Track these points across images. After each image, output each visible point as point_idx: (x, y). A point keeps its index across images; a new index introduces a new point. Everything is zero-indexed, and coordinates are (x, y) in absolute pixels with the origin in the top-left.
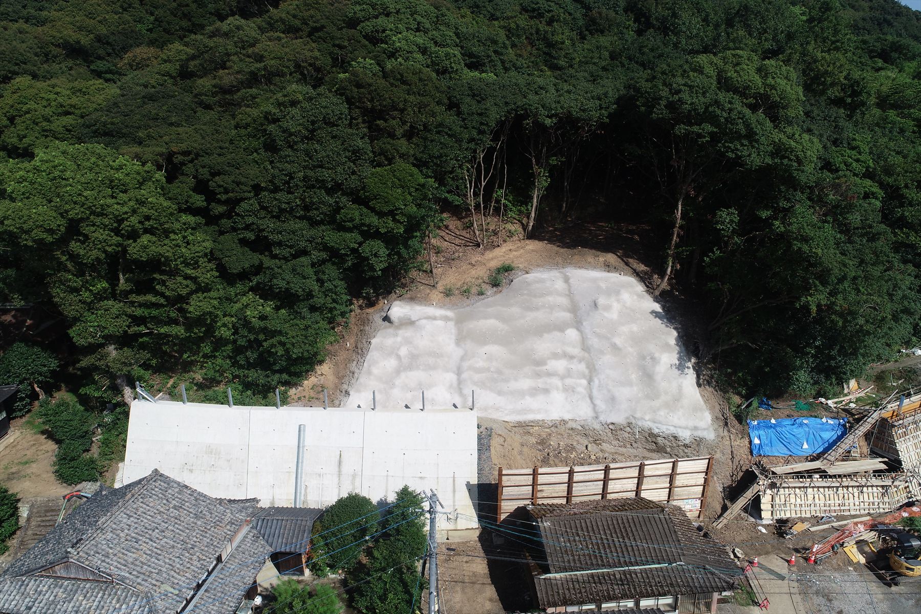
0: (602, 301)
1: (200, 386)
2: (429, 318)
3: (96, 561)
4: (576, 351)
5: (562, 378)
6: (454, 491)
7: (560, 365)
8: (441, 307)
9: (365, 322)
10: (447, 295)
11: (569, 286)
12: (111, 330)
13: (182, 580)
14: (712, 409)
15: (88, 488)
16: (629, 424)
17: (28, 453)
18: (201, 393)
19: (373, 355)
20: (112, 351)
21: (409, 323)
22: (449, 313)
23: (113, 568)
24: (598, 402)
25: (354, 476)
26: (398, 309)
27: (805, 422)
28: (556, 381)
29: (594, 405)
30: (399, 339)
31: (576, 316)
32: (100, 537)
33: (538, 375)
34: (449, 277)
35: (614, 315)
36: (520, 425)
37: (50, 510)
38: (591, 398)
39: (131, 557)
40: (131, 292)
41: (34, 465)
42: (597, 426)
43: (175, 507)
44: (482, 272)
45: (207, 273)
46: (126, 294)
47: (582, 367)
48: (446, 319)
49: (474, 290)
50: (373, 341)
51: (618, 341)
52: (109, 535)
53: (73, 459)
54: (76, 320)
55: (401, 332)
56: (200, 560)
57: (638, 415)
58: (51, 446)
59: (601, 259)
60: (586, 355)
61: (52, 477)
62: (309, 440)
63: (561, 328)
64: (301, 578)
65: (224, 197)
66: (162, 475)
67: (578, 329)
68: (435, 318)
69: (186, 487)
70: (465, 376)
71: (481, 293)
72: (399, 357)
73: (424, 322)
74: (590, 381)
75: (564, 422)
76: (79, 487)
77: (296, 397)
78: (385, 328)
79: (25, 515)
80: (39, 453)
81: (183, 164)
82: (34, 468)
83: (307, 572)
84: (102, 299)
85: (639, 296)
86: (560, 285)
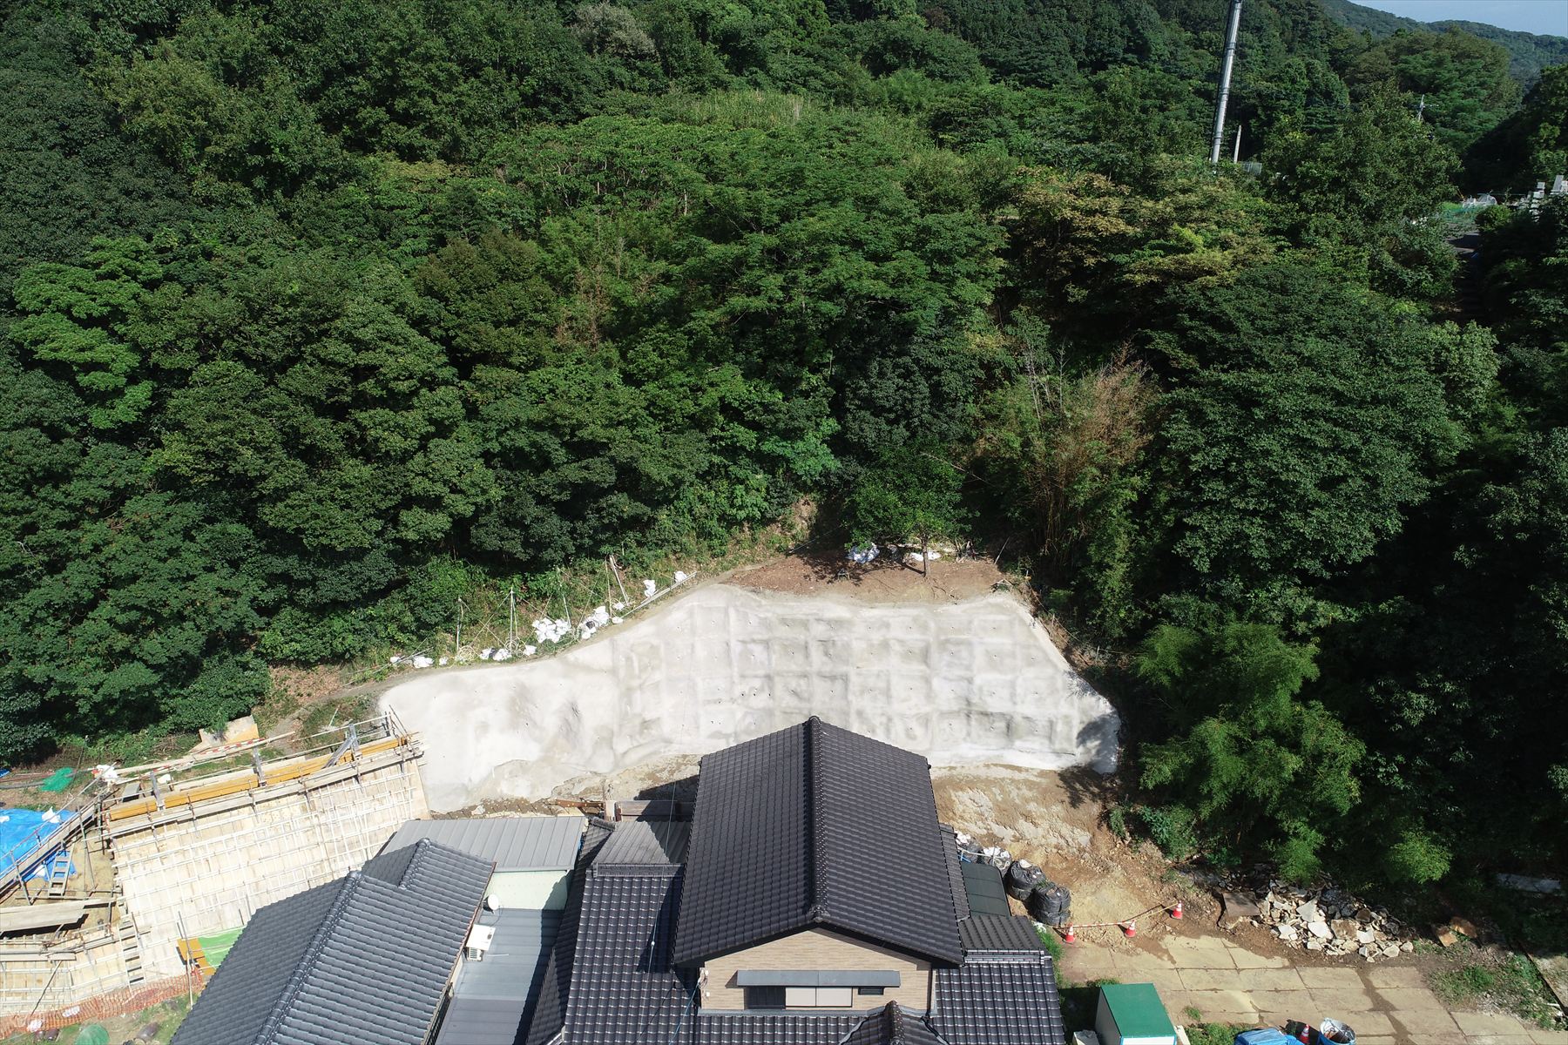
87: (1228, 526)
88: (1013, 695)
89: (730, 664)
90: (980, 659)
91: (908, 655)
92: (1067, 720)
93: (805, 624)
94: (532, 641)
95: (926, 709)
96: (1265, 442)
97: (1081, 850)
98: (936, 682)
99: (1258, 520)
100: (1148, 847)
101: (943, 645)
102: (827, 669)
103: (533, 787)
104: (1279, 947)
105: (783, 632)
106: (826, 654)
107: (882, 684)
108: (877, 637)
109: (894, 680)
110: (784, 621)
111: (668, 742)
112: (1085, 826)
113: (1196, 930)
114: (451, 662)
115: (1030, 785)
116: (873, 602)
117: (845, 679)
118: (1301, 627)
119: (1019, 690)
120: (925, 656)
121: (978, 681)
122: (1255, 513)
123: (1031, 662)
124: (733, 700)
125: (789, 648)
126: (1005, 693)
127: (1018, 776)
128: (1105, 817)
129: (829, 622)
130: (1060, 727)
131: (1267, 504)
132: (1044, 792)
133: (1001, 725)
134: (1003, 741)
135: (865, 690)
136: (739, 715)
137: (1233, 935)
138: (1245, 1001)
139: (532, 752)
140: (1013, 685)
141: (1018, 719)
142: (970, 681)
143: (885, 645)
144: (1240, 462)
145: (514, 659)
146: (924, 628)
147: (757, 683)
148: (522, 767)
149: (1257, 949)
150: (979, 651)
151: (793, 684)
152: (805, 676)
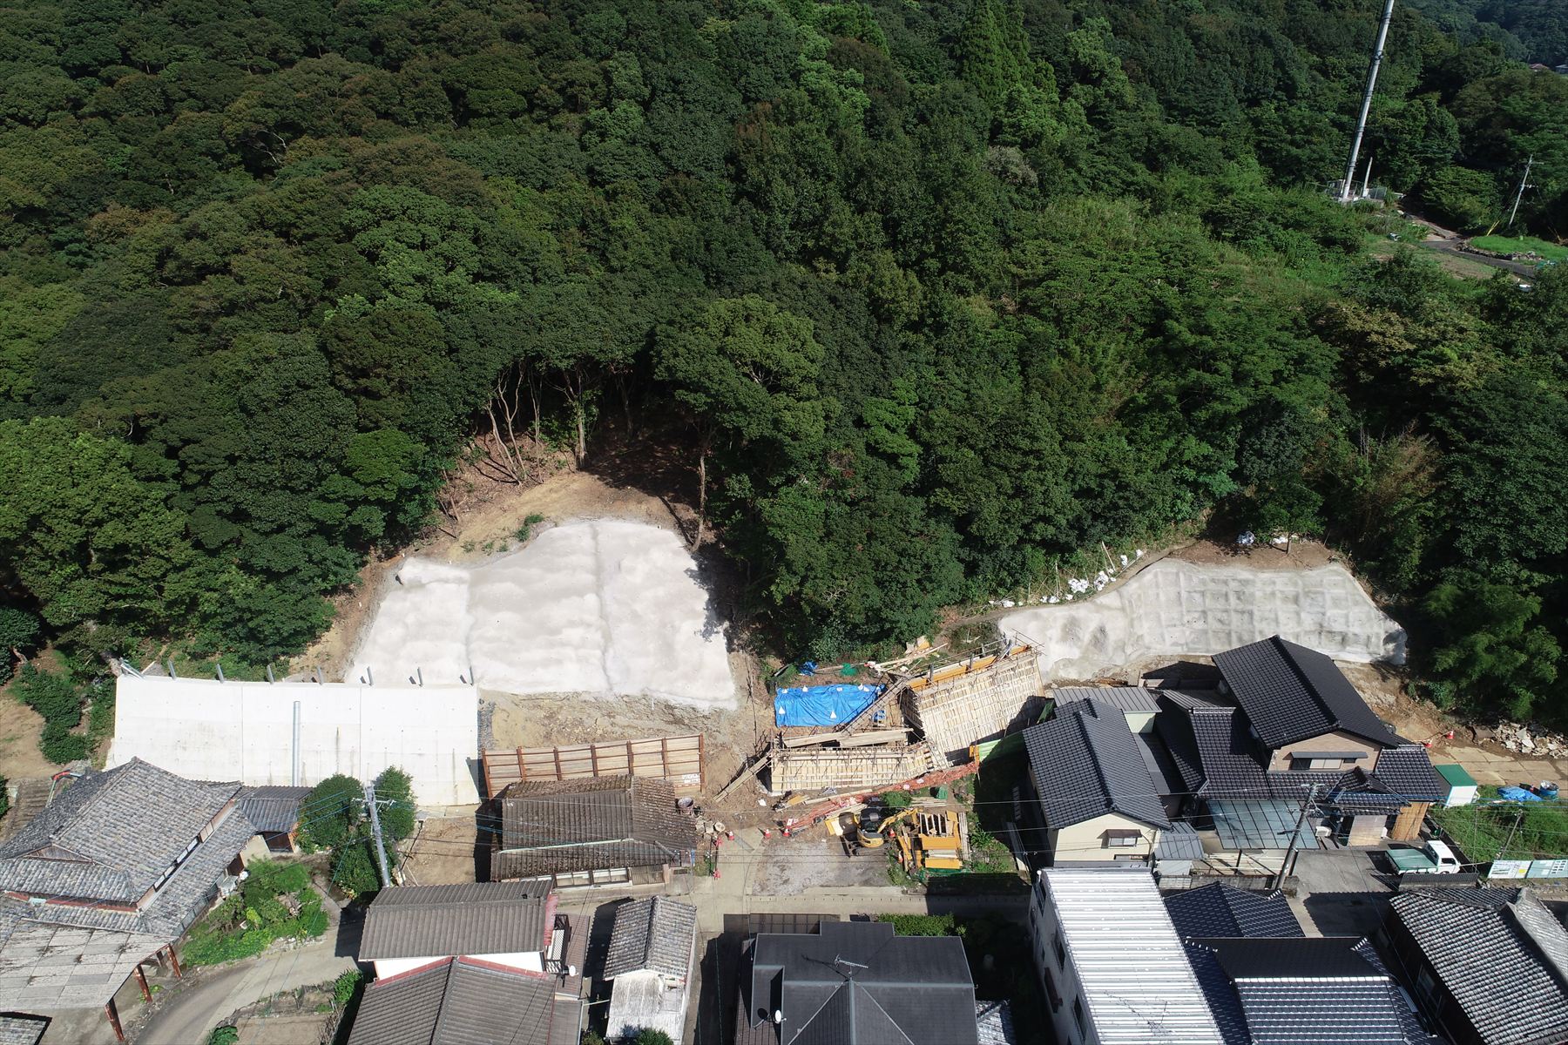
0: (626, 563)
1: (195, 656)
2: (440, 580)
3: (77, 845)
4: (593, 618)
5: (577, 648)
6: (454, 767)
7: (574, 634)
8: (457, 566)
9: (378, 577)
10: (468, 551)
11: (597, 544)
12: (86, 609)
13: (158, 861)
14: (737, 679)
15: (77, 767)
16: (645, 697)
17: (12, 727)
18: (194, 663)
19: (380, 621)
20: (92, 626)
21: (418, 585)
22: (465, 574)
23: (93, 850)
24: (611, 674)
25: (353, 753)
26: (411, 567)
27: (840, 689)
28: (569, 651)
29: (608, 678)
30: (408, 604)
31: (598, 579)
32: (81, 824)
33: (551, 645)
34: (475, 526)
35: (637, 579)
36: (529, 698)
37: (39, 791)
38: (605, 670)
39: (109, 841)
40: (104, 571)
41: (20, 742)
42: (611, 699)
43: (154, 794)
44: (512, 523)
45: (182, 551)
46: (99, 573)
47: (598, 637)
48: (460, 581)
49: (497, 545)
50: (382, 604)
51: (638, 607)
52: (89, 822)
53: (58, 739)
54: (47, 601)
55: (410, 596)
56: (176, 841)
57: (653, 687)
58: (37, 720)
59: (644, 507)
60: (604, 623)
61: (38, 755)
62: (305, 717)
63: (580, 593)
64: (290, 854)
65: (196, 468)
66: (141, 762)
67: (597, 595)
68: (446, 581)
69: (167, 773)
70: (473, 646)
71: (504, 549)
72: (406, 626)
73: (434, 585)
74: (604, 652)
75: (577, 694)
76: (69, 766)
77: (298, 667)
78: (396, 589)
79: (14, 795)
80: (24, 728)
81: (151, 427)
82: (20, 746)
83: (296, 849)
84: (73, 579)
85: (675, 553)
86: (587, 542)
87: (1486, 531)
88: (1347, 622)
89: (1181, 604)
90: (1329, 602)
91: (1286, 599)
92: (1378, 635)
93: (1226, 583)
94: (1070, 592)
95: (1298, 630)
96: (1509, 486)
97: (1391, 705)
98: (1303, 615)
99: (1502, 529)
100: (1428, 703)
101: (1307, 594)
102: (1240, 607)
103: (1080, 673)
104: (1508, 752)
105: (1212, 586)
106: (1239, 598)
107: (1273, 616)
108: (1269, 589)
109: (1280, 613)
110: (1213, 580)
111: (1149, 648)
112: (1392, 693)
113: (1463, 745)
114: (1026, 604)
115: (1359, 671)
116: (1262, 568)
117: (1251, 614)
118: (1525, 587)
119: (1351, 619)
120: (1296, 600)
121: (1328, 614)
122: (1500, 525)
123: (1356, 603)
124: (1183, 625)
125: (1216, 596)
126: (1342, 620)
127: (1352, 666)
128: (1404, 688)
129: (1240, 581)
130: (1373, 640)
131: (1508, 521)
132: (1367, 675)
133: (1339, 638)
134: (1339, 647)
135: (1262, 619)
136: (1188, 633)
137: (1482, 746)
138: (1497, 776)
139: (1075, 653)
140: (1347, 616)
141: (1350, 635)
142: (1324, 614)
143: (1273, 594)
144: (1493, 497)
145: (1062, 602)
146: (1296, 584)
147: (1196, 615)
148: (1069, 663)
149: (1497, 753)
150: (1328, 597)
151: (1219, 615)
152: (1226, 611)
